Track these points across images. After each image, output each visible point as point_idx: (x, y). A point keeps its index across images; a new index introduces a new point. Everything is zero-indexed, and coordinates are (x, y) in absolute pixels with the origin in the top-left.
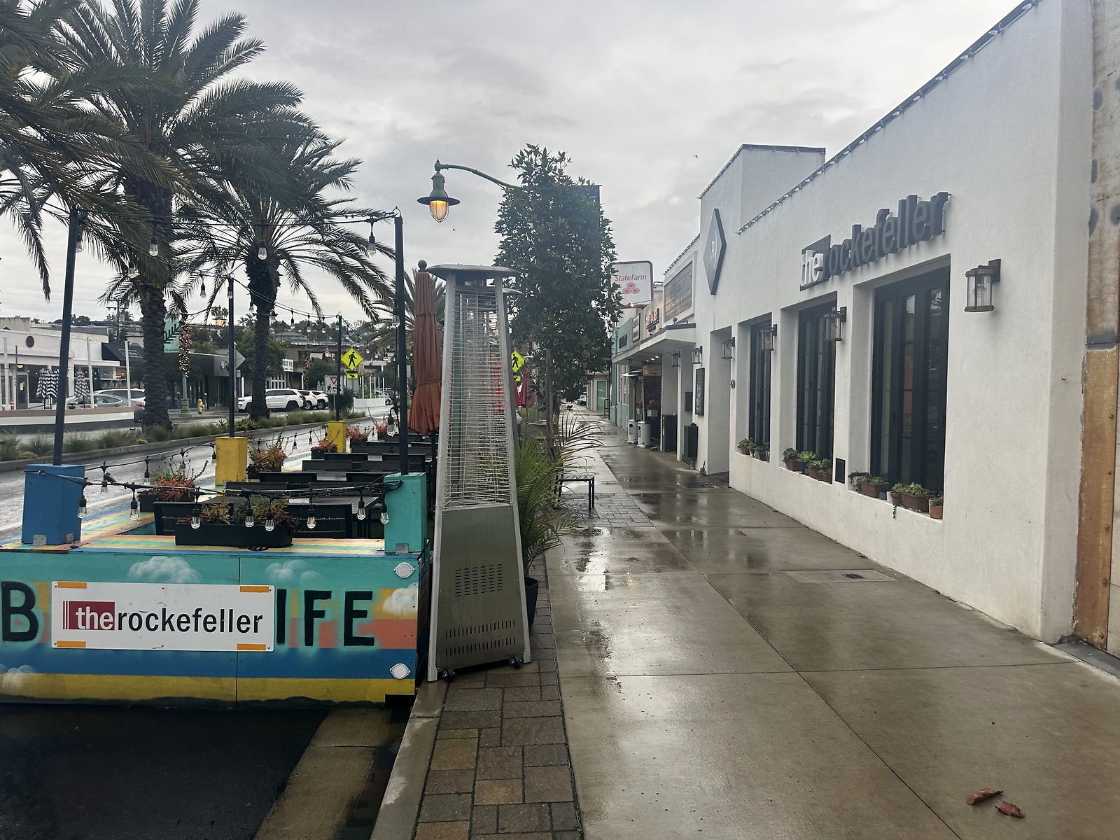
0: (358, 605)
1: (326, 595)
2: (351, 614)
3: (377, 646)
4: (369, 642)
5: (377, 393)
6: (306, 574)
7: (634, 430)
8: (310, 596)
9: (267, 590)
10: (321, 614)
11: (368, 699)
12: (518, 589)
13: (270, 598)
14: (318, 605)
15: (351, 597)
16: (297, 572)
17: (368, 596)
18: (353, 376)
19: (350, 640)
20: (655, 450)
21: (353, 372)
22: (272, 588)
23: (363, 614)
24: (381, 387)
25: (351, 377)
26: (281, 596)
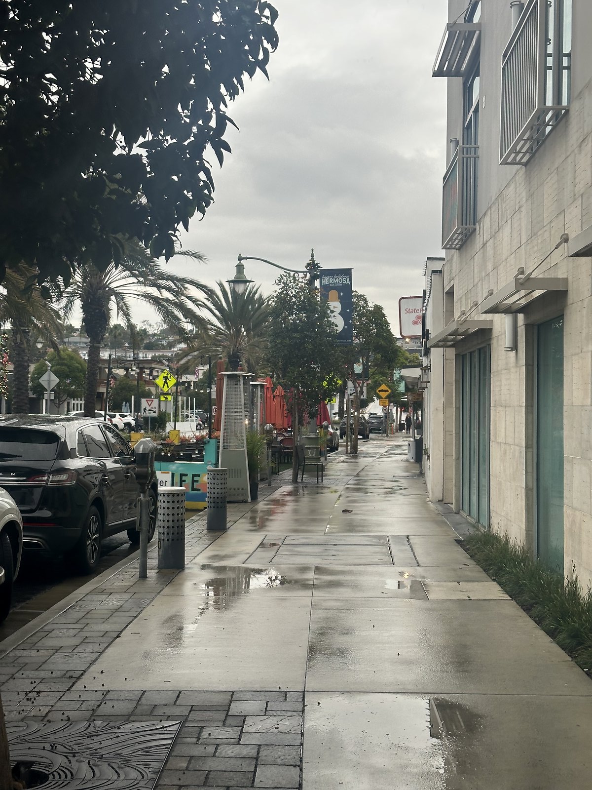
0: (196, 478)
1: (186, 475)
2: (193, 481)
3: (201, 491)
4: (199, 490)
5: (187, 416)
6: (180, 469)
8: (182, 475)
9: (169, 473)
10: (184, 481)
11: (198, 508)
12: (247, 477)
13: (170, 475)
14: (184, 478)
15: (194, 476)
16: (178, 467)
17: (199, 476)
18: (167, 398)
19: (193, 489)
21: (167, 394)
22: (170, 472)
23: (197, 481)
24: (192, 408)
25: (164, 399)
26: (173, 475)
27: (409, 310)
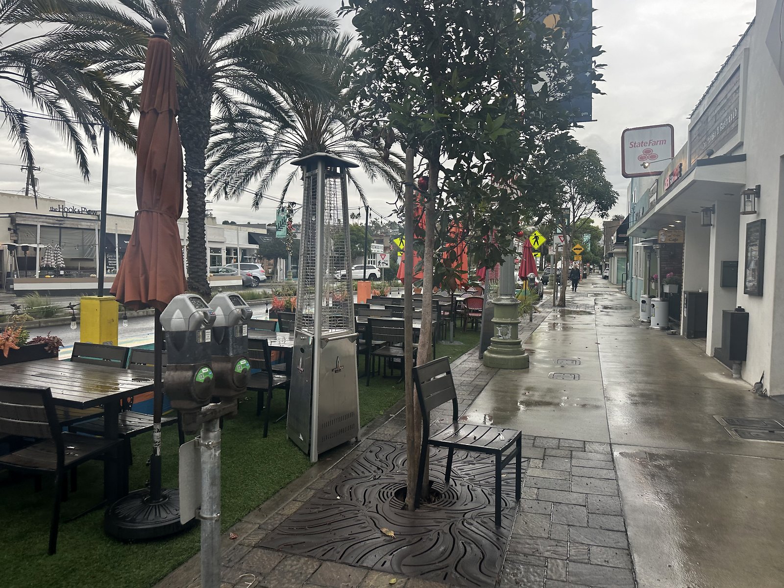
7: (647, 306)
20: (673, 334)
27: (635, 144)
